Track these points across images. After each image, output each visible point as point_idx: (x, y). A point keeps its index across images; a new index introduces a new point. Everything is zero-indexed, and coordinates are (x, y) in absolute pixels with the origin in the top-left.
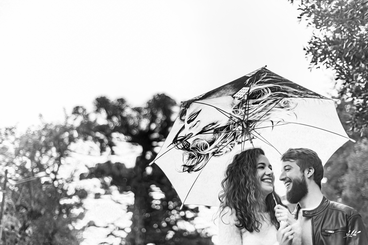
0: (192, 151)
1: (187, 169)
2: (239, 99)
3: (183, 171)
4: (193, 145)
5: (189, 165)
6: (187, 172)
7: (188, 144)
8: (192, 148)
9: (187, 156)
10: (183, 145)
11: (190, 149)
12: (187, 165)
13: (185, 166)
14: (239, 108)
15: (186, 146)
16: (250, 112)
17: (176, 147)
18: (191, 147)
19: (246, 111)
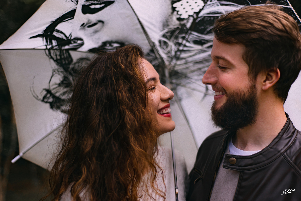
0: (71, 74)
1: (51, 100)
2: (179, 19)
3: (43, 101)
4: (77, 65)
5: (57, 95)
6: (48, 105)
7: (70, 60)
8: (73, 69)
9: (58, 79)
10: (60, 56)
11: (70, 69)
12: (53, 92)
13: (48, 91)
14: (171, 37)
15: (65, 59)
16: (183, 55)
17: (47, 51)
18: (71, 66)
19: (178, 50)
